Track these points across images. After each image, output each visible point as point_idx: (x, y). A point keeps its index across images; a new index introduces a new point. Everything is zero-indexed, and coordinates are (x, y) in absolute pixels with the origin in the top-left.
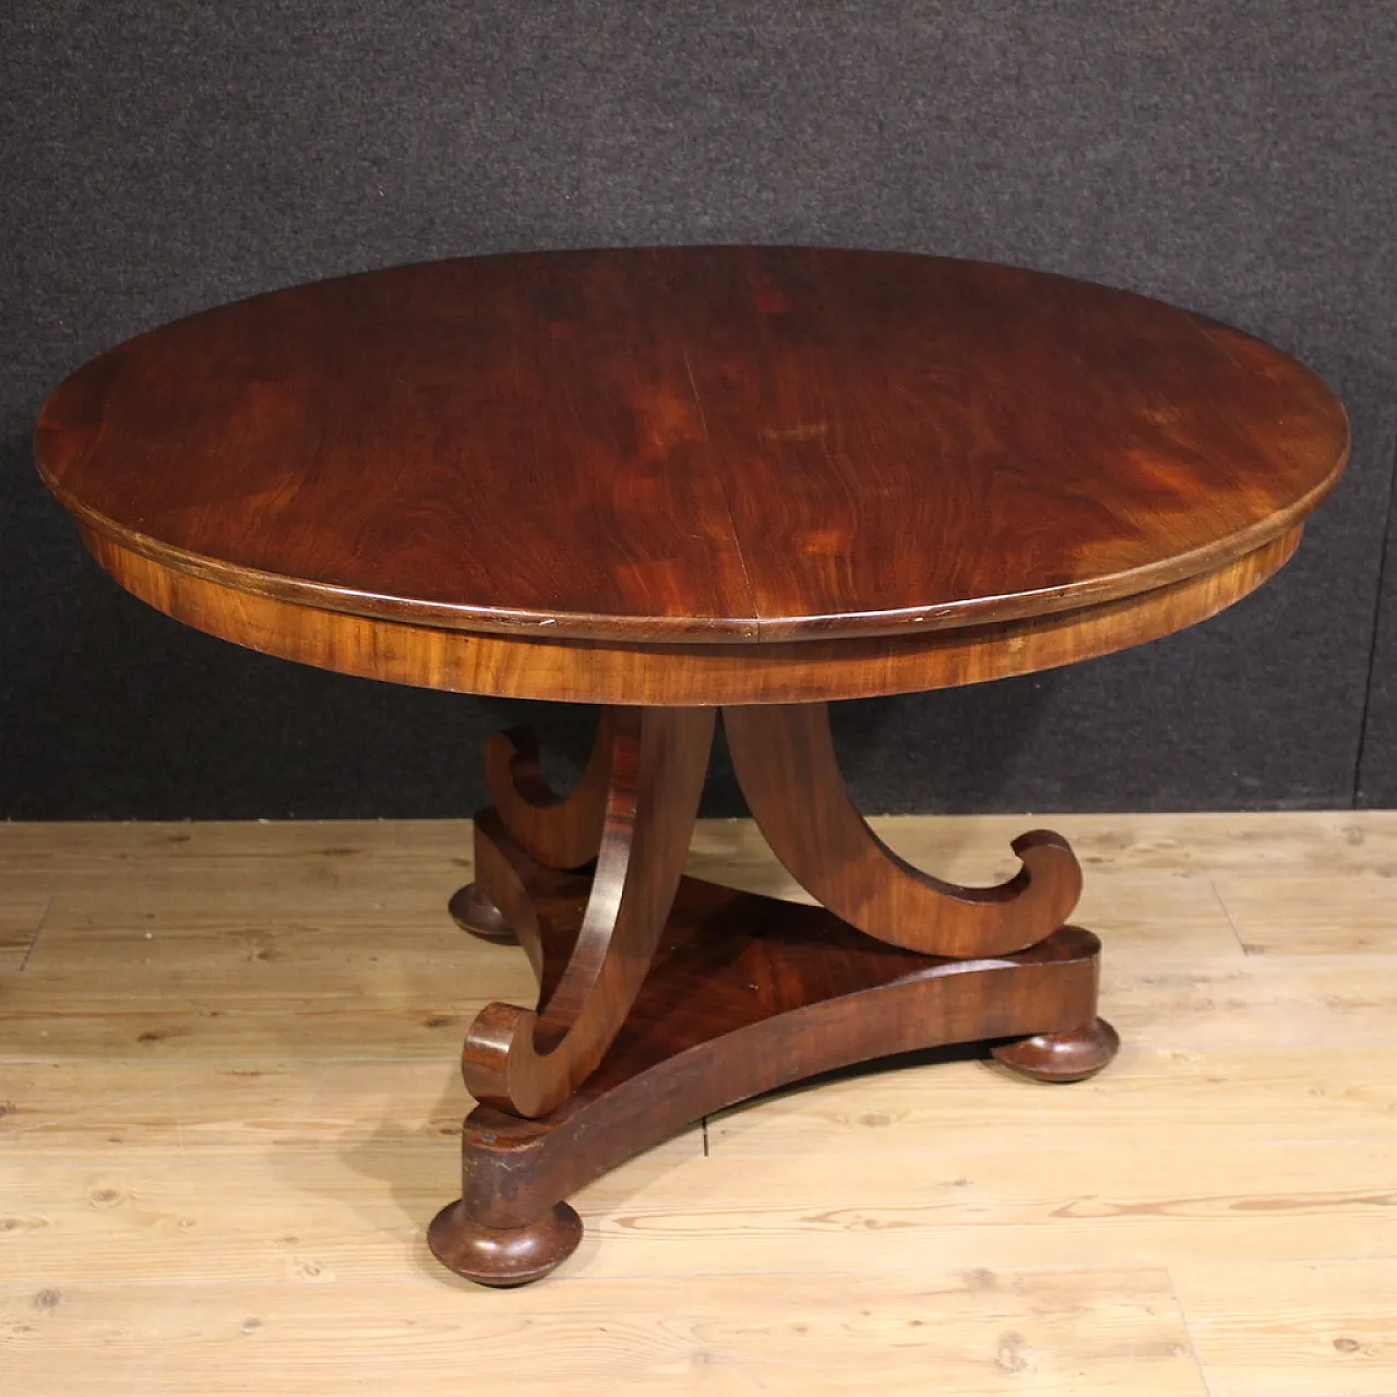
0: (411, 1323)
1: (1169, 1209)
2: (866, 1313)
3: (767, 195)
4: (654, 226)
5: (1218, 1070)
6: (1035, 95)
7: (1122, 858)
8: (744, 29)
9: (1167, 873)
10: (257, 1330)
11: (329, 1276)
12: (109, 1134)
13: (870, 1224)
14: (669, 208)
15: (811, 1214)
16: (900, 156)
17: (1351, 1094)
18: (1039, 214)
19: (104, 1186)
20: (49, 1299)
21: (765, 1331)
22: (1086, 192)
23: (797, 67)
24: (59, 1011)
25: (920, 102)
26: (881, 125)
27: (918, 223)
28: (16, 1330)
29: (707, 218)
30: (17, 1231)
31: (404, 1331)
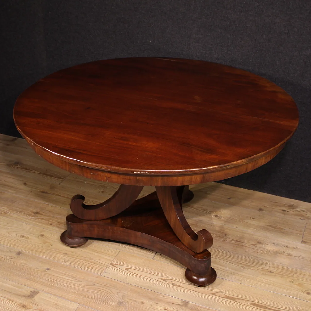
0: (74, 278)
1: (237, 300)
2: (157, 304)
3: (229, 52)
4: (205, 56)
5: (273, 270)
6: (292, 37)
7: (291, 212)
8: (226, 15)
9: (298, 218)
10: (48, 271)
11: (67, 264)
12: (51, 223)
13: (173, 284)
14: (208, 52)
15: (163, 278)
16: (259, 48)
17: (299, 285)
18: (290, 65)
19: (43, 233)
20: (19, 253)
21: (135, 301)
22: (302, 61)
23: (237, 25)
24: (60, 195)
25: (265, 36)
26: (255, 40)
27: (262, 63)
28: (10, 258)
29: (216, 56)
30: (23, 238)
31: (72, 280)
